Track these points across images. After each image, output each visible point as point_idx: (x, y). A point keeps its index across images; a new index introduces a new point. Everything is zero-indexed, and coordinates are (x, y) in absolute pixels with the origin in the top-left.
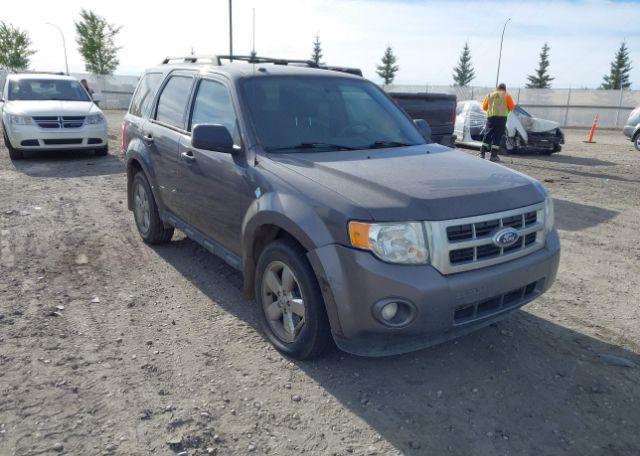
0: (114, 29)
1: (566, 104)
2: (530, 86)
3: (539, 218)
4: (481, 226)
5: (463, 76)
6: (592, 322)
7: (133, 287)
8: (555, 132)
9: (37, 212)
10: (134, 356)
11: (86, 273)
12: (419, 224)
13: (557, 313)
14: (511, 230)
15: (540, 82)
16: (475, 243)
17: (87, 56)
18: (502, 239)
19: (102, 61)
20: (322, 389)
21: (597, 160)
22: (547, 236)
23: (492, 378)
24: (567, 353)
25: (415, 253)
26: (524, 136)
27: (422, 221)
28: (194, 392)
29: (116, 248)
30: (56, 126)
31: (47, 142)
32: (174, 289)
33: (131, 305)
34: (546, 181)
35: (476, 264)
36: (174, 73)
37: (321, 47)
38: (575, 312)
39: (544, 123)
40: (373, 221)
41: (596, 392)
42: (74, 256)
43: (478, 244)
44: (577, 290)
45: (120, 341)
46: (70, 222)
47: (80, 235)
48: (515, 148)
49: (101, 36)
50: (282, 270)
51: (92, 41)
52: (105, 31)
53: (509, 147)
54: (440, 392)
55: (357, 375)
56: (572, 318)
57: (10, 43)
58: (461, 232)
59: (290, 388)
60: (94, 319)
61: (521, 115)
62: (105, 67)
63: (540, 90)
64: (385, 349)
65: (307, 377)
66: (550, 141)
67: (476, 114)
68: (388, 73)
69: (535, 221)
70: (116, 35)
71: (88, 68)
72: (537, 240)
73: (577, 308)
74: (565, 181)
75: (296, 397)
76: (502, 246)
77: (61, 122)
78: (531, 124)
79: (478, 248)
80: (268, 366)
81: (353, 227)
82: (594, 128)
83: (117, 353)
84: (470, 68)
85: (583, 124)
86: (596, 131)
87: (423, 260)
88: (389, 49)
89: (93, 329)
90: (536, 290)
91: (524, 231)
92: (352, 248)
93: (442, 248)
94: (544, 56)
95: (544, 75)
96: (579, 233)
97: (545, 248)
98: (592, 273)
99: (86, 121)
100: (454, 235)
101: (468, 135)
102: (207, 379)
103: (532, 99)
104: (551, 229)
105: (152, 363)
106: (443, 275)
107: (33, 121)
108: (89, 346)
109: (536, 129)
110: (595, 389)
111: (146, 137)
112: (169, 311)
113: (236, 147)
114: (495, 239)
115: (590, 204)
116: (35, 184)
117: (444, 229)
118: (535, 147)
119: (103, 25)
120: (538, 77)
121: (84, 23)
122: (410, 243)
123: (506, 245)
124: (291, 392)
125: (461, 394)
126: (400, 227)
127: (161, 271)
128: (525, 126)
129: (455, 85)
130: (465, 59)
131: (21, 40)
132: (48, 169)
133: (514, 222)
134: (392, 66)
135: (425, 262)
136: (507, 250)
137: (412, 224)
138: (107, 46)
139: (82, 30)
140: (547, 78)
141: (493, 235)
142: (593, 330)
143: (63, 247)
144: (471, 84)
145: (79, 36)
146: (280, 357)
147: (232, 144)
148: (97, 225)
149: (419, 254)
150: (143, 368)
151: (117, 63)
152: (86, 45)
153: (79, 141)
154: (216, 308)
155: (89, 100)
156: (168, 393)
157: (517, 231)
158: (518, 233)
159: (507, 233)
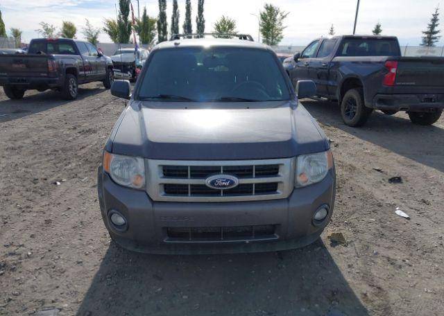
0: (284, 15)
3: (281, 172)
14: (227, 177)
17: (264, 34)
19: (273, 37)
27: (144, 158)
37: (438, 17)
40: (112, 152)
43: (192, 183)
49: (275, 20)
51: (268, 24)
52: (278, 17)
57: (225, 29)
58: (176, 171)
59: (87, 255)
62: (274, 40)
69: (276, 173)
70: (285, 19)
71: (264, 41)
72: (278, 190)
75: (80, 261)
79: (191, 185)
90: (275, 234)
97: (288, 199)
105: (53, 219)
106: (151, 200)
117: (156, 166)
119: (277, 13)
121: (266, 12)
131: (231, 26)
137: (138, 159)
138: (278, 27)
139: (263, 17)
145: (261, 21)
147: (129, 93)
150: (46, 221)
151: (282, 38)
152: (265, 27)
157: (236, 178)
158: (237, 181)
159: (221, 178)
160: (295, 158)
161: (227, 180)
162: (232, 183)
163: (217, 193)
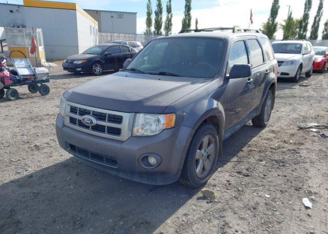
157: (95, 120)
158: (95, 121)
159: (87, 118)
160: (134, 113)
161: (90, 120)
162: (92, 122)
163: (88, 127)
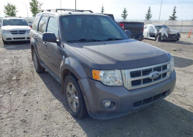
0: (41, 4)
1: (181, 25)
2: (170, 20)
3: (168, 67)
4: (144, 71)
5: (148, 17)
6: (188, 104)
7: (28, 88)
8: (177, 34)
9: (5, 61)
10: (19, 116)
11: (14, 83)
12: (120, 71)
13: (175, 100)
14: (157, 72)
15: (173, 18)
16: (142, 77)
17: (33, 12)
18: (153, 76)
20: (84, 132)
21: (191, 43)
22: (171, 73)
23: (148, 127)
24: (178, 117)
25: (118, 82)
26: (167, 35)
27: (120, 69)
28: (37, 131)
29: (27, 74)
30: (17, 34)
31: (14, 39)
32: (41, 89)
33: (25, 95)
34: (174, 50)
35: (142, 85)
36: (43, 15)
37: (104, 8)
38: (182, 99)
39: (174, 31)
40: (101, 70)
41: (189, 134)
42: (12, 77)
43: (143, 78)
44: (183, 90)
45: (17, 110)
46: (15, 65)
47: (16, 69)
48: (164, 39)
49: (37, 6)
50: (72, 86)
51: (34, 7)
52: (38, 5)
53: (162, 39)
54: (128, 133)
55: (98, 125)
56: (181, 102)
57: (11, 9)
58: (136, 74)
59: (72, 130)
60: (10, 101)
61: (166, 29)
63: (173, 21)
64: (108, 117)
65: (79, 126)
66: (176, 37)
67: (151, 29)
68: (125, 16)
69: (166, 68)
71: (33, 16)
72: (167, 75)
73: (183, 98)
74: (180, 50)
75: (73, 135)
76: (153, 79)
77: (18, 32)
78: (170, 31)
79: (143, 79)
80: (66, 121)
81: (94, 72)
82: (190, 33)
83: (14, 114)
84: (151, 14)
85: (187, 31)
86: (191, 34)
87: (121, 84)
88: (125, 9)
89: (9, 105)
90: (166, 94)
91: (162, 72)
92: (93, 79)
93: (129, 80)
94: (174, 10)
95: (174, 16)
96: (184, 69)
97: (170, 78)
98: (188, 84)
99: (26, 32)
100: (133, 75)
101: (149, 35)
102: (43, 126)
103: (170, 24)
104: (172, 71)
105: (25, 119)
106: (129, 90)
107: (10, 32)
108: (5, 112)
109: (171, 33)
110: (188, 133)
111: (34, 37)
112: (37, 98)
113: (58, 40)
114: (150, 76)
115: (188, 58)
116: (8, 52)
117: (129, 73)
118: (171, 39)
119: (38, 3)
120: (172, 17)
121: (32, 2)
122: (116, 78)
123: (155, 78)
124: (72, 132)
125: (136, 134)
126: (112, 72)
127: (39, 83)
128: (167, 32)
129: (146, 20)
130: (149, 11)
131: (14, 8)
132: (14, 47)
133: (158, 69)
134: (126, 14)
135: (122, 85)
136: (155, 80)
137: (117, 71)
138: (39, 9)
139: (31, 4)
140: (175, 17)
141: (149, 75)
142: (188, 107)
143: (9, 74)
144: (151, 19)
145: (30, 6)
146: (71, 117)
147: (56, 39)
148: (23, 66)
149: (119, 83)
150: (21, 121)
152: (32, 9)
153: (24, 38)
154: (53, 97)
155: (28, 25)
156: (27, 132)
159: (155, 73)
161: (157, 74)
